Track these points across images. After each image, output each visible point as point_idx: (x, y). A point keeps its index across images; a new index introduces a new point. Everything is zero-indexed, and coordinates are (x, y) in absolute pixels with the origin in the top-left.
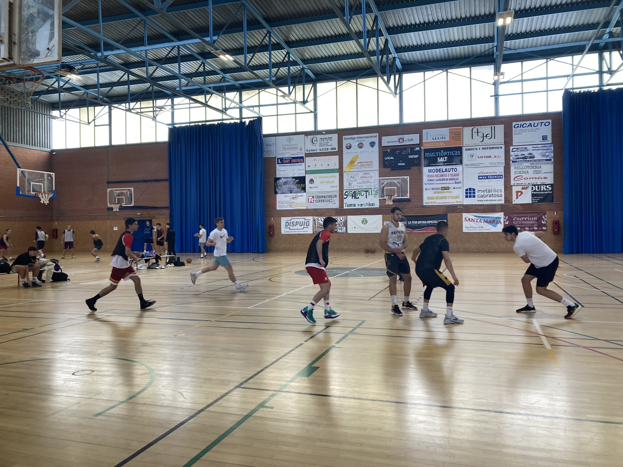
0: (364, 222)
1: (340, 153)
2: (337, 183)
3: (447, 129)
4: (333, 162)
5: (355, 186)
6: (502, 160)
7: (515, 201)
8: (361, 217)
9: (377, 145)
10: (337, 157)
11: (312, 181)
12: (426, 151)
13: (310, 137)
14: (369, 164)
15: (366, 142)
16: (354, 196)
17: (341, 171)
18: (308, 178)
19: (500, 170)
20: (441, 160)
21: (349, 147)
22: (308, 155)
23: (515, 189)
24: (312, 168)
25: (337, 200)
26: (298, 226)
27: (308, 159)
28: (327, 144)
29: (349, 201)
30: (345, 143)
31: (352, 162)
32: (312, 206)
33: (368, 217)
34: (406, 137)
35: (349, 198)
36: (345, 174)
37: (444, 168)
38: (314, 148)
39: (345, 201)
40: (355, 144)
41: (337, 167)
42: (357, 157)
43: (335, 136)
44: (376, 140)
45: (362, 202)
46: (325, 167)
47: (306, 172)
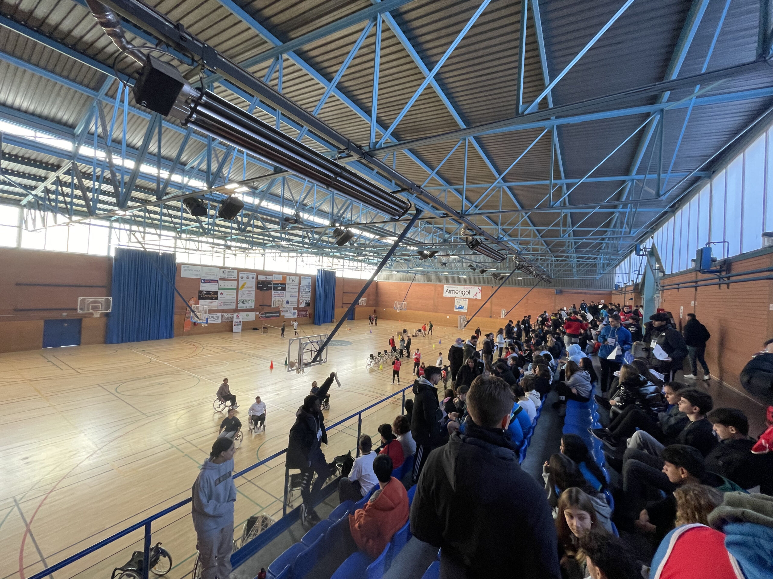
0: (247, 315)
1: (237, 280)
2: (235, 296)
3: (281, 276)
4: (234, 284)
5: (244, 297)
6: (298, 290)
7: (300, 306)
8: (246, 313)
9: (255, 279)
10: (236, 282)
11: (222, 294)
12: (274, 284)
13: (223, 270)
14: (251, 287)
15: (251, 276)
16: (243, 302)
17: (237, 289)
18: (220, 292)
19: (296, 294)
20: (279, 288)
21: (242, 278)
22: (220, 279)
23: (300, 301)
24: (222, 287)
25: (234, 304)
26: (212, 319)
27: (220, 282)
28: (231, 275)
29: (240, 305)
30: (240, 275)
31: (243, 286)
32: (221, 308)
33: (249, 313)
34: (268, 277)
35: (241, 303)
36: (239, 291)
37: (279, 291)
38: (224, 276)
39: (239, 305)
40: (245, 276)
41: (236, 287)
42: (245, 283)
43: (236, 271)
44: (255, 276)
45: (247, 305)
46: (230, 287)
47: (219, 289)
